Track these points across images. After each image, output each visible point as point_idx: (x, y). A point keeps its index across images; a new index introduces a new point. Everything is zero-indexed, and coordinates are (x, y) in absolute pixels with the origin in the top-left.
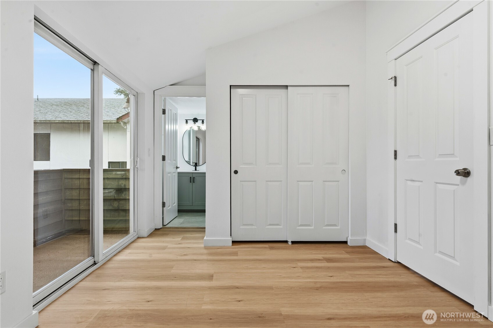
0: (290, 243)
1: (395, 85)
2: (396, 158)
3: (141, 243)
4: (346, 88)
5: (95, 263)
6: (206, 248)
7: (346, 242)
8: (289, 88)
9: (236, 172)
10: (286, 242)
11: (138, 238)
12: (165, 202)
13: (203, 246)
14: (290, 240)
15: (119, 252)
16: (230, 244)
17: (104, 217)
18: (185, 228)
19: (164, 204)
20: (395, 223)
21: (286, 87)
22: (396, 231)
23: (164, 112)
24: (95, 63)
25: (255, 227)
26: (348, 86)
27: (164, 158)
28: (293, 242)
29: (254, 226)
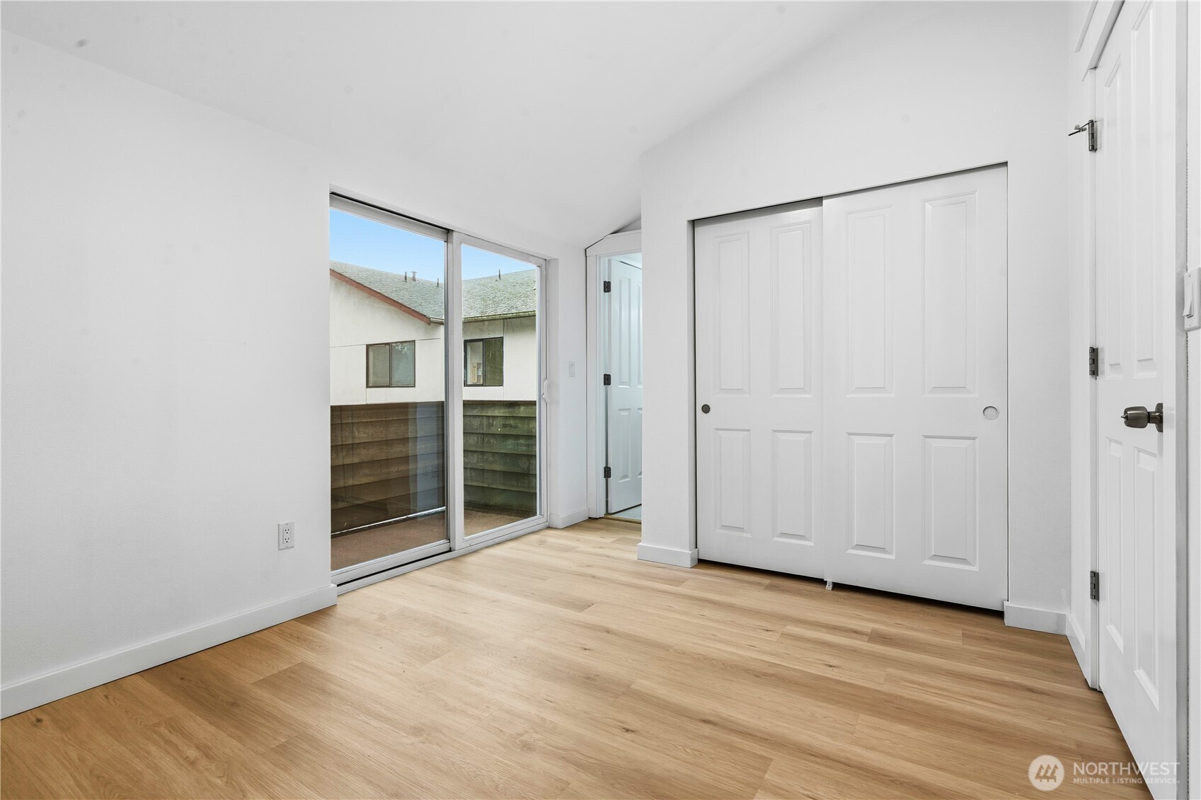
0: (829, 587)
1: (1093, 148)
2: (1094, 372)
3: (552, 537)
4: (1003, 169)
5: (450, 551)
6: (640, 561)
7: (999, 615)
8: (825, 202)
9: (706, 409)
10: (821, 582)
11: (549, 528)
12: (610, 468)
13: (635, 557)
14: (829, 580)
15: (498, 544)
16: (687, 563)
17: (465, 479)
18: (628, 521)
19: (607, 472)
20: (1094, 570)
21: (818, 201)
22: (1095, 595)
23: (607, 287)
24: (448, 231)
25: (749, 535)
26: (1005, 164)
27: (607, 380)
28: (837, 586)
29: (746, 532)
